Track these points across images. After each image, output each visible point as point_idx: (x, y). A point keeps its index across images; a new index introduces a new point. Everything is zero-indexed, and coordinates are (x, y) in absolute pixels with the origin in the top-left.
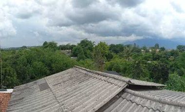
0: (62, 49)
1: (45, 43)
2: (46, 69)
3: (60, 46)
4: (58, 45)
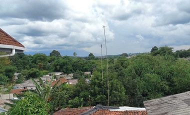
0: (181, 56)
1: (154, 49)
2: (165, 85)
3: (178, 51)
4: (174, 51)
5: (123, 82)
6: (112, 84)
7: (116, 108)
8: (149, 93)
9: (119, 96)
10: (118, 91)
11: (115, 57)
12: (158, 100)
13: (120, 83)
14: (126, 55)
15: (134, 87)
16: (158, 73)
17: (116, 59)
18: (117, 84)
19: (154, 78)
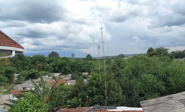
0: (177, 57)
1: (150, 50)
2: (161, 85)
3: (173, 52)
4: (170, 52)
5: (120, 83)
6: (109, 84)
7: (112, 109)
8: (146, 93)
9: (117, 96)
10: (115, 91)
11: (113, 58)
13: (116, 83)
14: (123, 56)
15: (131, 87)
16: (155, 74)
17: (113, 60)
18: (114, 85)
19: (150, 78)
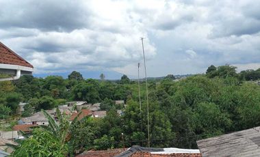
0: (248, 79)
1: (211, 69)
2: (226, 118)
3: (243, 72)
4: (238, 71)
5: (169, 115)
6: (154, 116)
7: (160, 150)
8: (204, 130)
9: (164, 133)
10: (162, 126)
11: (158, 79)
12: (217, 138)
13: (163, 115)
14: (172, 77)
15: (184, 121)
16: (217, 102)
17: (159, 83)
18: (160, 118)
19: (211, 108)
